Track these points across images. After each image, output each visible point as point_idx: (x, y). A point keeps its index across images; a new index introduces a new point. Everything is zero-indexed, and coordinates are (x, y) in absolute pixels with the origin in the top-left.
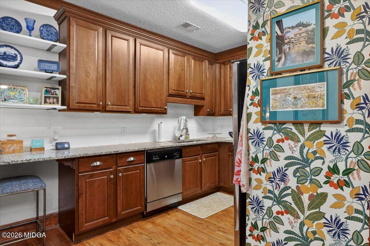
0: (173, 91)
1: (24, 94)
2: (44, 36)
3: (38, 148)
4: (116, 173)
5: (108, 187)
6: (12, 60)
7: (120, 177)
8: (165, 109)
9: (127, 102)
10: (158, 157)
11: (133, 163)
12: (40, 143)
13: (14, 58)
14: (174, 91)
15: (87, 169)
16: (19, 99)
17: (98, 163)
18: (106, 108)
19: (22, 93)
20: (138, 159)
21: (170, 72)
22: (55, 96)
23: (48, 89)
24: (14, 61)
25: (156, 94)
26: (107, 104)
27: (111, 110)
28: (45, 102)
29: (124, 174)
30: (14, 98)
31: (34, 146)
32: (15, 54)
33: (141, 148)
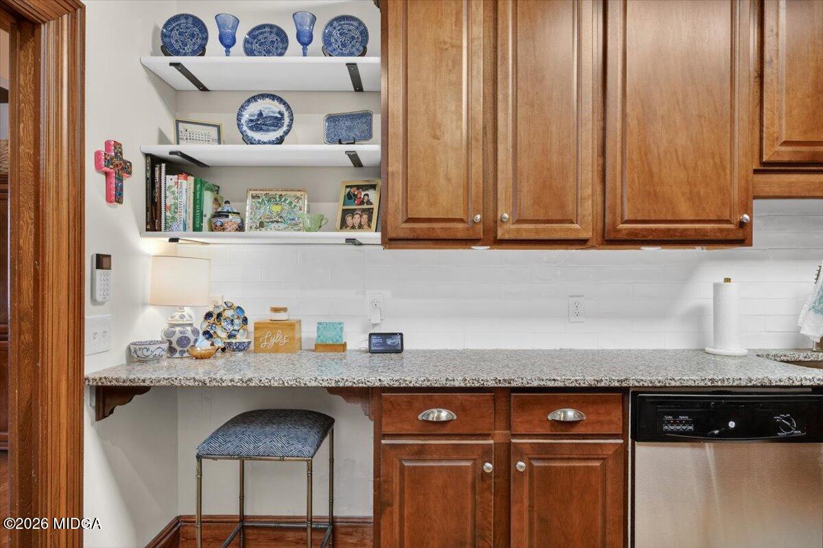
0: (784, 149)
1: (300, 209)
2: (334, 50)
3: (330, 345)
4: (506, 455)
5: (474, 500)
6: (273, 128)
7: (522, 473)
8: (742, 224)
9: (570, 208)
10: (687, 422)
11: (575, 431)
12: (335, 333)
13: (277, 122)
14: (790, 149)
15: (407, 428)
16: (289, 222)
17: (444, 415)
18: (496, 232)
19: (295, 206)
20: (593, 418)
21: (767, 70)
22: (365, 206)
23: (352, 190)
24: (276, 128)
25: (695, 169)
26: (499, 218)
27: (512, 236)
28: (343, 225)
29: (536, 464)
30: (280, 220)
31: (321, 337)
32: (280, 113)
33: (609, 377)
